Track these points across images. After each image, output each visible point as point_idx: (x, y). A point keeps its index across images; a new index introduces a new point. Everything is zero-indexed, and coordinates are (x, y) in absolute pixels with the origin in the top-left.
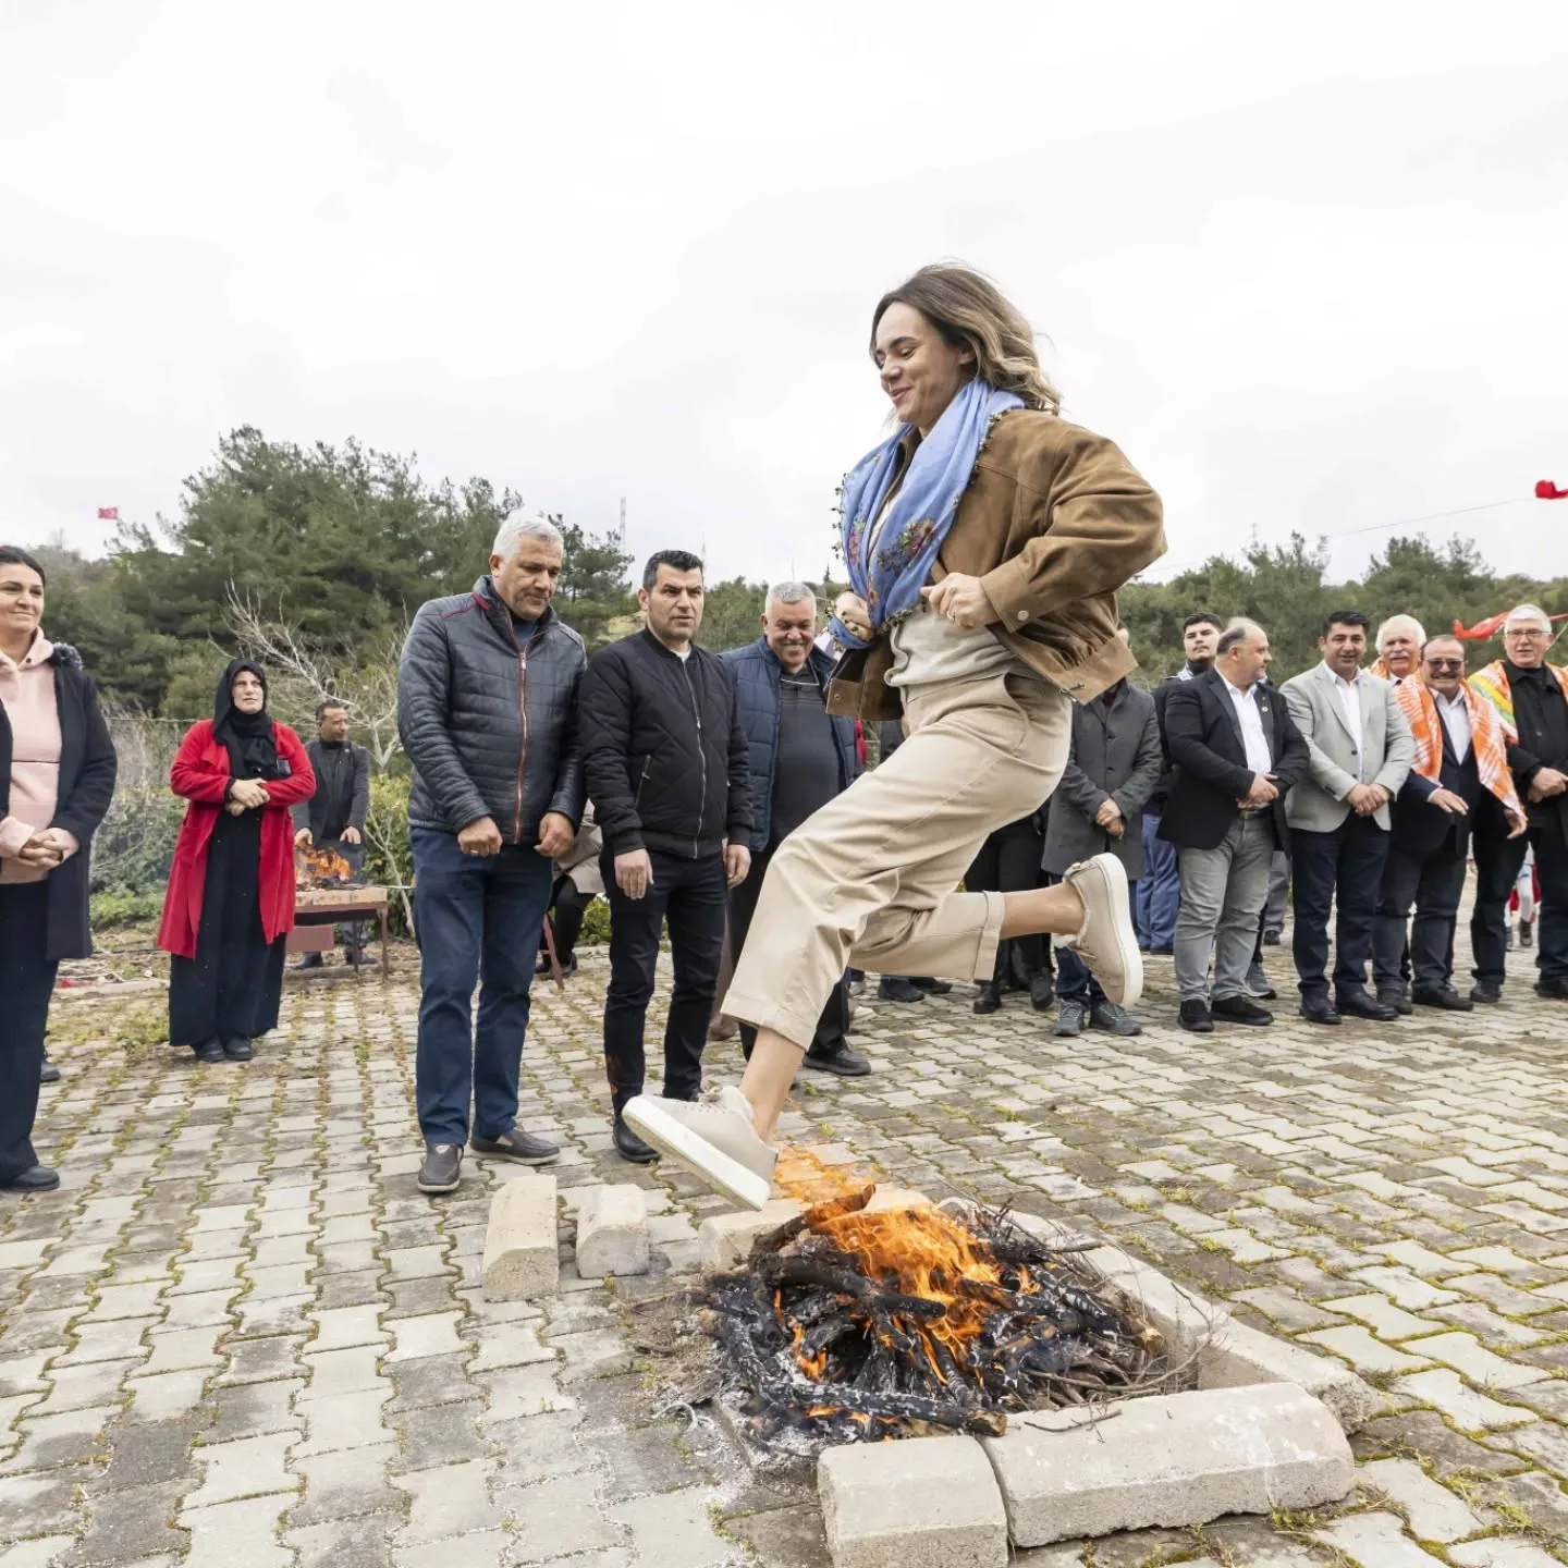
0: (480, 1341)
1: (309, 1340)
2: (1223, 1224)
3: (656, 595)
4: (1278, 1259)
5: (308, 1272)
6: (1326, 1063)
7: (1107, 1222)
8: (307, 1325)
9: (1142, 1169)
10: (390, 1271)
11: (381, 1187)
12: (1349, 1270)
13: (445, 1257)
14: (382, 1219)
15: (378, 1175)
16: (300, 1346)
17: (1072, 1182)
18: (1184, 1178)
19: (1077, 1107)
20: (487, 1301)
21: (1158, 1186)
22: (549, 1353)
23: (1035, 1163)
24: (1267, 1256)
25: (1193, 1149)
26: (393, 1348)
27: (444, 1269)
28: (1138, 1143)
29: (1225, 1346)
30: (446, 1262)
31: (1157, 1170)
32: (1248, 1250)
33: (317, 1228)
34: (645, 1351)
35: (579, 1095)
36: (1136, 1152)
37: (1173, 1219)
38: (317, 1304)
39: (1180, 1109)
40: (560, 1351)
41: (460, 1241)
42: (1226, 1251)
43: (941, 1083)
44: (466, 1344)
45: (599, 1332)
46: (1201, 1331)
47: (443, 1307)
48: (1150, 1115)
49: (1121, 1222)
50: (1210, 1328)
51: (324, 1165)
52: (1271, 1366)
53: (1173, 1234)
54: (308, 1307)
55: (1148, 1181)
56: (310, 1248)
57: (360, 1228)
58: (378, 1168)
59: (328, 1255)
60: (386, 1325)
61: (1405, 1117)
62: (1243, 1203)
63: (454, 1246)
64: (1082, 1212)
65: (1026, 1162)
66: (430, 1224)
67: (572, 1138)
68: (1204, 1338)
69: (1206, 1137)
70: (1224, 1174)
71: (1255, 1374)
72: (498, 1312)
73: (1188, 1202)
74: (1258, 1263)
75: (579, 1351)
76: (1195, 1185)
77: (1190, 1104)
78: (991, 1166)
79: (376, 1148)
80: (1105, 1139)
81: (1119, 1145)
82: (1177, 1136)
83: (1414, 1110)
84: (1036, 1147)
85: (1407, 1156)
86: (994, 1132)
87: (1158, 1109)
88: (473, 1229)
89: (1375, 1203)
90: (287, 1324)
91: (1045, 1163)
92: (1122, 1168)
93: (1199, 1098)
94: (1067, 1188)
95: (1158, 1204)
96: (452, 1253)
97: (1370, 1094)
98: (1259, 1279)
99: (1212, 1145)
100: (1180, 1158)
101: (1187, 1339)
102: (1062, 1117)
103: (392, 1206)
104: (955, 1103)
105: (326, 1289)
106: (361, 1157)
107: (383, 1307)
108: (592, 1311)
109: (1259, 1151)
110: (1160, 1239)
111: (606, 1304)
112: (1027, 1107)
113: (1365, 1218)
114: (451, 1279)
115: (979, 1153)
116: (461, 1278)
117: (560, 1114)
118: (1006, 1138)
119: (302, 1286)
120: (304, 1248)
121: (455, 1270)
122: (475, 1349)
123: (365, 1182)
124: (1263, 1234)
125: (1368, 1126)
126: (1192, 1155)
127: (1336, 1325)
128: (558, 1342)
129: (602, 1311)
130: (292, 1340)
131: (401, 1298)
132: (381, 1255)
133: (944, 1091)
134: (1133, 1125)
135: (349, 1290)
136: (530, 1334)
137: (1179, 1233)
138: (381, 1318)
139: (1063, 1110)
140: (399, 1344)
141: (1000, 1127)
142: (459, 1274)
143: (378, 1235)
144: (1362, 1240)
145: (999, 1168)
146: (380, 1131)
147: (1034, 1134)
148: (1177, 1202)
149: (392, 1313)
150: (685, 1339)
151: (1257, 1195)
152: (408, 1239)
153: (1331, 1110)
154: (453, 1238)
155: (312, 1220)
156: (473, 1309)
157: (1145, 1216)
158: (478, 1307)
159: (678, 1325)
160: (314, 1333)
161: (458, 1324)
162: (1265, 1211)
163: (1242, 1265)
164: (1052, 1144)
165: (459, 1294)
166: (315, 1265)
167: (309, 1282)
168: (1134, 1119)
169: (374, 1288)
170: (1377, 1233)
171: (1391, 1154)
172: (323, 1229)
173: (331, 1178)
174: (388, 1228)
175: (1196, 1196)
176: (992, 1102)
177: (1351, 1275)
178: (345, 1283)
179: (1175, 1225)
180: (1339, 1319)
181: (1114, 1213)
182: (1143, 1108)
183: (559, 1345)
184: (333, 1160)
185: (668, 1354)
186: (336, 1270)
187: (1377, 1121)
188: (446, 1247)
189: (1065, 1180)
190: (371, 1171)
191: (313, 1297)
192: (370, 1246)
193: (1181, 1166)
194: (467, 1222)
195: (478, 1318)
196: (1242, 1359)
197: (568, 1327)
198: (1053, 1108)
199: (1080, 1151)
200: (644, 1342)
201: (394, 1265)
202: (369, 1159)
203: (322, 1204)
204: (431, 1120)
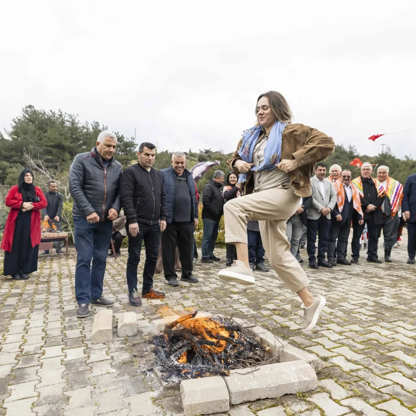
0: (90, 355)
1: (42, 355)
2: (288, 320)
3: (143, 155)
4: (301, 329)
5: (42, 337)
6: (314, 279)
7: (258, 320)
8: (42, 351)
9: (268, 306)
10: (65, 336)
11: (64, 314)
12: (319, 331)
13: (81, 332)
14: (64, 322)
15: (63, 310)
16: (40, 357)
17: (250, 310)
18: (278, 308)
19: (251, 290)
20: (93, 344)
21: (271, 310)
22: (109, 357)
23: (240, 305)
24: (298, 328)
25: (281, 301)
26: (66, 357)
27: (81, 335)
28: (267, 299)
29: (286, 351)
30: (81, 333)
31: (271, 306)
32: (294, 327)
33: (45, 325)
34: (135, 356)
35: (120, 288)
36: (266, 302)
37: (275, 319)
38: (45, 346)
39: (278, 291)
40: (112, 357)
41: (85, 328)
42: (288, 327)
43: (217, 284)
44: (86, 355)
45: (123, 351)
46: (280, 348)
47: (80, 346)
48: (270, 292)
49: (261, 320)
50: (283, 347)
51: (48, 308)
52: (298, 356)
53: (274, 323)
54: (42, 347)
55: (269, 309)
56: (43, 330)
57: (58, 325)
58: (63, 308)
59: (48, 332)
60: (64, 351)
61: (334, 292)
62: (293, 314)
63: (84, 329)
64: (252, 317)
65: (238, 305)
66: (77, 324)
67: (117, 300)
68: (281, 349)
69: (284, 298)
70: (288, 307)
71: (294, 358)
72: (95, 347)
73: (279, 314)
74: (296, 330)
75: (117, 356)
76: (281, 310)
77: (280, 289)
78: (229, 306)
79: (63, 303)
80: (258, 299)
81: (262, 300)
82: (277, 297)
83: (336, 290)
84: (241, 301)
85: (334, 302)
86: (230, 297)
87: (272, 291)
88: (89, 324)
89: (326, 314)
90: (36, 351)
91: (243, 305)
92: (263, 306)
93: (282, 288)
94: (248, 311)
95: (271, 315)
96: (83, 331)
97: (325, 286)
98: (296, 334)
99: (285, 300)
100: (277, 303)
101: (277, 350)
102: (248, 293)
103: (67, 319)
104: (220, 290)
105: (47, 341)
106: (59, 305)
107: (63, 346)
108: (121, 346)
109: (297, 301)
110: (272, 324)
111: (125, 344)
112: (239, 290)
113: (323, 318)
114: (82, 338)
115: (226, 303)
116: (85, 338)
117: (114, 293)
118: (233, 299)
119: (40, 341)
120: (42, 331)
121: (84, 336)
122: (89, 357)
123: (60, 313)
124: (298, 322)
125: (324, 294)
126: (280, 302)
127: (315, 345)
128: (112, 354)
129: (124, 346)
130: (37, 356)
131: (68, 343)
132: (63, 332)
133: (217, 286)
134: (266, 295)
135: (53, 342)
136: (104, 352)
137: (276, 322)
138: (63, 349)
139: (248, 291)
140: (67, 356)
141: (231, 296)
142: (85, 337)
143: (63, 327)
144: (322, 323)
145: (231, 306)
146: (64, 299)
147: (240, 297)
148: (276, 314)
149: (66, 348)
150: (146, 353)
151: (296, 313)
152: (71, 328)
153: (316, 290)
154: (83, 327)
155: (44, 323)
156: (89, 346)
157: (268, 318)
158: (90, 345)
159: (144, 349)
160: (44, 354)
161: (84, 350)
162: (298, 316)
163: (292, 331)
164: (245, 300)
165: (85, 342)
166: (45, 335)
167: (43, 340)
168: (266, 293)
169: (61, 341)
170: (326, 322)
171: (330, 302)
172: (47, 325)
173: (50, 311)
174: (65, 325)
175: (281, 313)
176: (231, 289)
177: (319, 332)
178: (53, 340)
179: (275, 320)
180: (315, 344)
181: (260, 318)
182: (268, 290)
183: (112, 355)
184: (50, 306)
185: (141, 357)
186: (51, 336)
187: (327, 293)
188: (82, 329)
189: (248, 309)
190: (61, 309)
191: (44, 344)
192: (60, 329)
193: (278, 305)
194: (88, 323)
195: (90, 348)
196: (291, 355)
197: (114, 350)
198: (246, 291)
199: (252, 302)
200: (135, 354)
201: (67, 335)
202: (61, 306)
203: (47, 319)
204: (79, 297)
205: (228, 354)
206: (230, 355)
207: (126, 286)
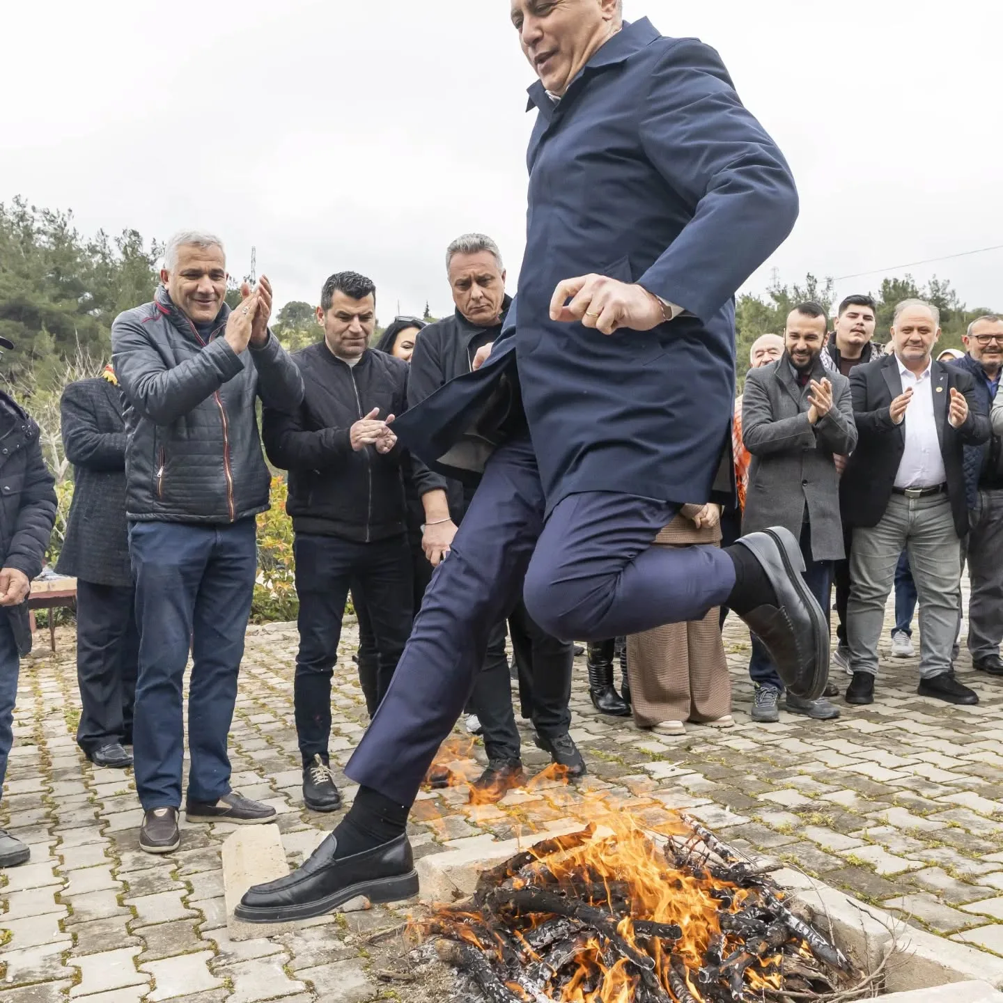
0: (234, 978)
1: (74, 985)
2: (859, 842)
3: (330, 317)
4: (914, 870)
5: (61, 922)
6: (902, 702)
7: (762, 845)
8: (69, 971)
9: (778, 797)
10: (136, 917)
11: (113, 841)
12: (977, 877)
13: (185, 903)
14: (121, 869)
15: (107, 830)
16: (66, 991)
17: (722, 811)
18: (816, 803)
19: (708, 747)
20: (232, 940)
21: (796, 811)
22: (300, 986)
23: (685, 797)
24: (905, 868)
25: (816, 778)
26: (153, 988)
27: (187, 912)
28: (768, 775)
29: (910, 950)
30: (186, 905)
31: (792, 798)
32: (888, 865)
33: (60, 879)
34: (386, 979)
35: (273, 753)
36: (769, 785)
37: (817, 839)
38: (76, 950)
39: (794, 745)
40: (309, 984)
41: (195, 885)
42: (869, 865)
43: (587, 731)
44: (220, 981)
45: (341, 963)
46: (884, 938)
47: (190, 949)
48: (771, 751)
49: (773, 844)
50: (892, 934)
51: (57, 822)
52: (957, 965)
53: (818, 852)
54: (66, 954)
55: (786, 808)
56: (57, 897)
57: (100, 877)
58: (107, 823)
59: (76, 904)
60: (143, 967)
61: (982, 745)
62: (871, 823)
63: (191, 891)
64: (738, 837)
65: (676, 796)
66: (165, 872)
67: (276, 790)
68: (889, 944)
69: (822, 768)
70: (847, 798)
71: (942, 975)
72: (244, 949)
73: (825, 824)
74: (898, 874)
75: (326, 982)
76: (825, 810)
77: (801, 741)
78: (649, 801)
79: (101, 806)
80: (739, 773)
81: (752, 778)
82: (799, 768)
83: (987, 739)
84: (683, 782)
85: (993, 777)
86: (645, 772)
87: (777, 746)
88: (206, 874)
89: (982, 819)
90: (51, 971)
91: (694, 795)
92: (761, 798)
93: (807, 735)
94: (719, 817)
95: (799, 827)
96: (191, 898)
97: (947, 727)
98: (903, 888)
99: (829, 775)
100: (807, 786)
101: (874, 946)
102: (699, 755)
103: (127, 857)
104: (605, 748)
105: (80, 936)
106: (89, 814)
107: (138, 950)
108: (331, 945)
109: (870, 778)
110: (810, 858)
111: (341, 938)
112: (666, 749)
113: (975, 832)
114: (194, 921)
115: (636, 791)
116: (204, 920)
117: (261, 769)
118: (656, 776)
119: (56, 934)
120: (52, 900)
121: (196, 913)
122: (230, 985)
123: (98, 837)
124: (895, 849)
125: (954, 753)
126: (815, 783)
127: (980, 925)
128: (306, 975)
129: (339, 944)
130: (56, 987)
131: (152, 941)
132: (126, 902)
133: (592, 738)
134: (757, 760)
135: (102, 936)
136: (277, 969)
137: (825, 851)
138: (137, 961)
139: (697, 750)
140: (157, 984)
141: (650, 766)
142: (201, 916)
143: (120, 884)
144: (979, 850)
145: (656, 802)
146: (103, 791)
147: (679, 771)
148: (815, 824)
149: (146, 955)
150: (423, 967)
151: (881, 816)
152: (147, 886)
153: (920, 741)
154: (188, 883)
155: (56, 873)
156: (220, 948)
157: (793, 838)
158: (224, 946)
159: (415, 954)
160: (77, 978)
161: (209, 962)
162: (890, 829)
163: (883, 877)
164: (695, 779)
165: (205, 935)
166: (66, 914)
167: (63, 930)
168: (759, 755)
169: (124, 933)
170: (988, 844)
171: (980, 776)
172: (67, 880)
173: (66, 835)
174: (126, 877)
175: (831, 817)
176: (636, 745)
177: (978, 881)
178: (97, 930)
179: (820, 845)
180: (980, 920)
181: (765, 837)
182: (763, 746)
183: (308, 978)
184: (63, 818)
185: (408, 981)
186: (87, 918)
187: (956, 749)
188: (185, 892)
189: (715, 809)
190: (101, 826)
191: (70, 944)
192: (114, 894)
193: (811, 794)
194: (199, 869)
195: (227, 956)
196: (928, 961)
197: (311, 961)
198: (689, 749)
199: (721, 784)
200: (385, 971)
201: (140, 911)
202: (97, 815)
203: (62, 858)
204: (150, 786)
205: (722, 969)
206: (728, 970)
207: (293, 745)
